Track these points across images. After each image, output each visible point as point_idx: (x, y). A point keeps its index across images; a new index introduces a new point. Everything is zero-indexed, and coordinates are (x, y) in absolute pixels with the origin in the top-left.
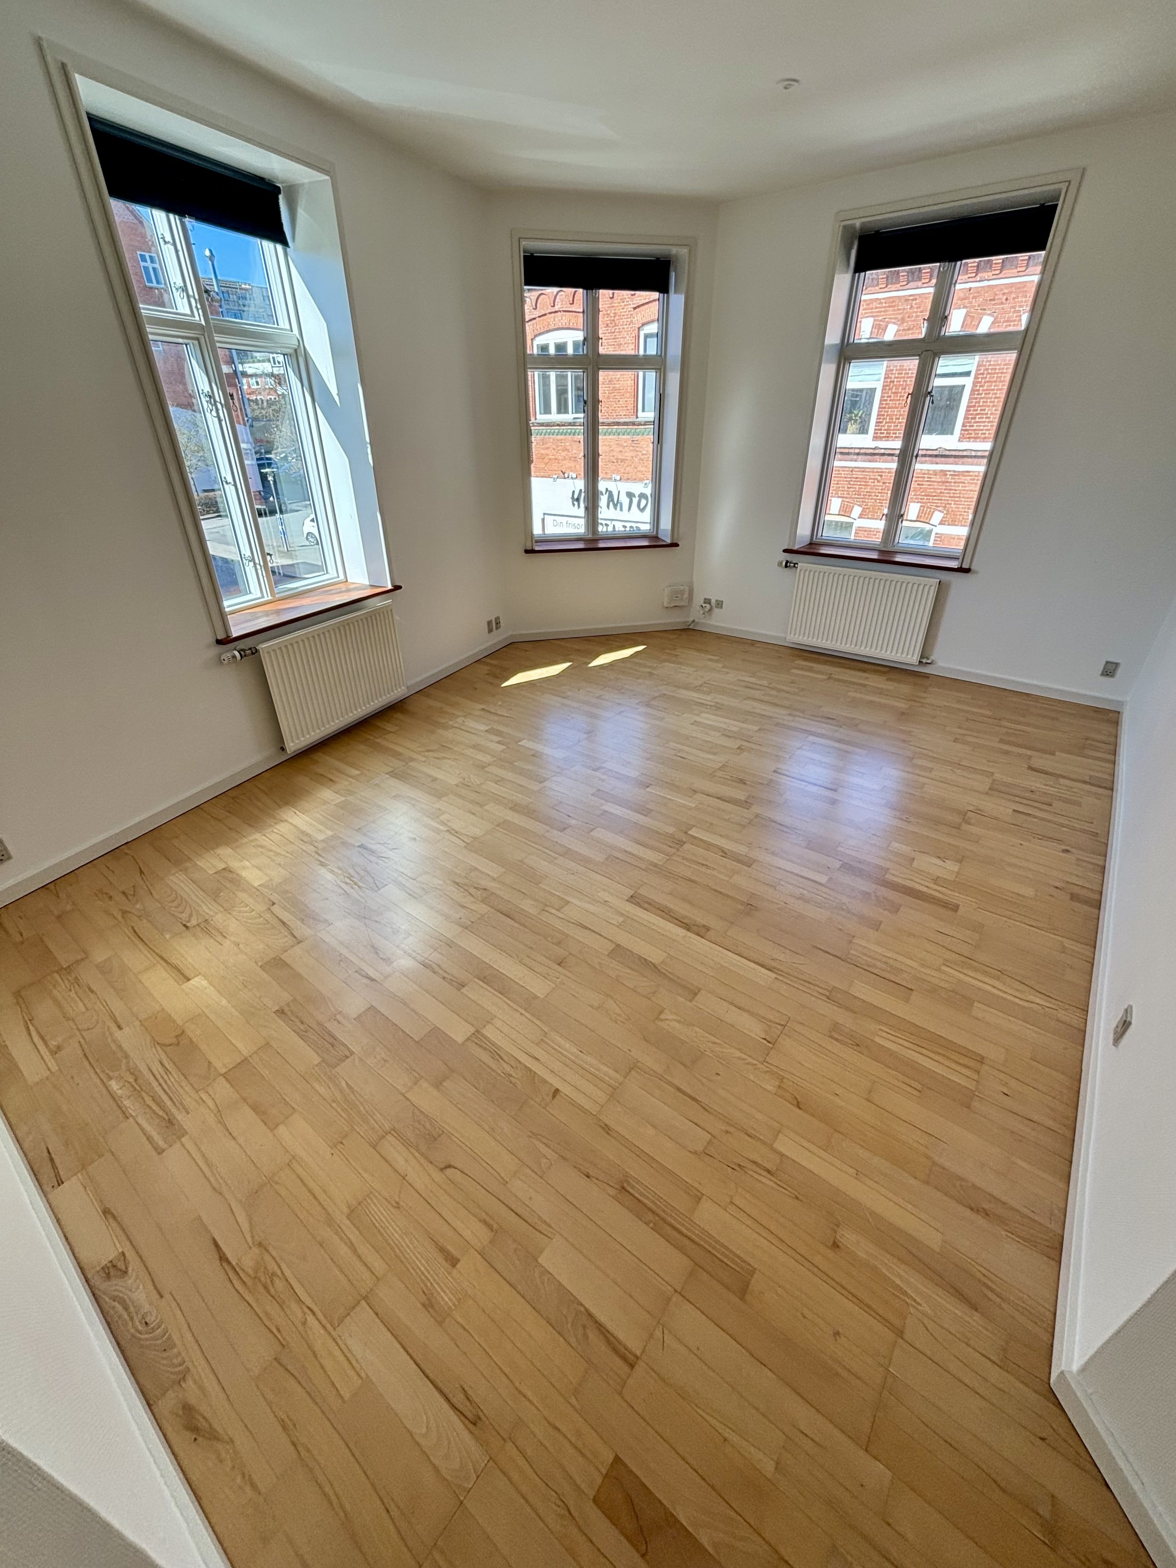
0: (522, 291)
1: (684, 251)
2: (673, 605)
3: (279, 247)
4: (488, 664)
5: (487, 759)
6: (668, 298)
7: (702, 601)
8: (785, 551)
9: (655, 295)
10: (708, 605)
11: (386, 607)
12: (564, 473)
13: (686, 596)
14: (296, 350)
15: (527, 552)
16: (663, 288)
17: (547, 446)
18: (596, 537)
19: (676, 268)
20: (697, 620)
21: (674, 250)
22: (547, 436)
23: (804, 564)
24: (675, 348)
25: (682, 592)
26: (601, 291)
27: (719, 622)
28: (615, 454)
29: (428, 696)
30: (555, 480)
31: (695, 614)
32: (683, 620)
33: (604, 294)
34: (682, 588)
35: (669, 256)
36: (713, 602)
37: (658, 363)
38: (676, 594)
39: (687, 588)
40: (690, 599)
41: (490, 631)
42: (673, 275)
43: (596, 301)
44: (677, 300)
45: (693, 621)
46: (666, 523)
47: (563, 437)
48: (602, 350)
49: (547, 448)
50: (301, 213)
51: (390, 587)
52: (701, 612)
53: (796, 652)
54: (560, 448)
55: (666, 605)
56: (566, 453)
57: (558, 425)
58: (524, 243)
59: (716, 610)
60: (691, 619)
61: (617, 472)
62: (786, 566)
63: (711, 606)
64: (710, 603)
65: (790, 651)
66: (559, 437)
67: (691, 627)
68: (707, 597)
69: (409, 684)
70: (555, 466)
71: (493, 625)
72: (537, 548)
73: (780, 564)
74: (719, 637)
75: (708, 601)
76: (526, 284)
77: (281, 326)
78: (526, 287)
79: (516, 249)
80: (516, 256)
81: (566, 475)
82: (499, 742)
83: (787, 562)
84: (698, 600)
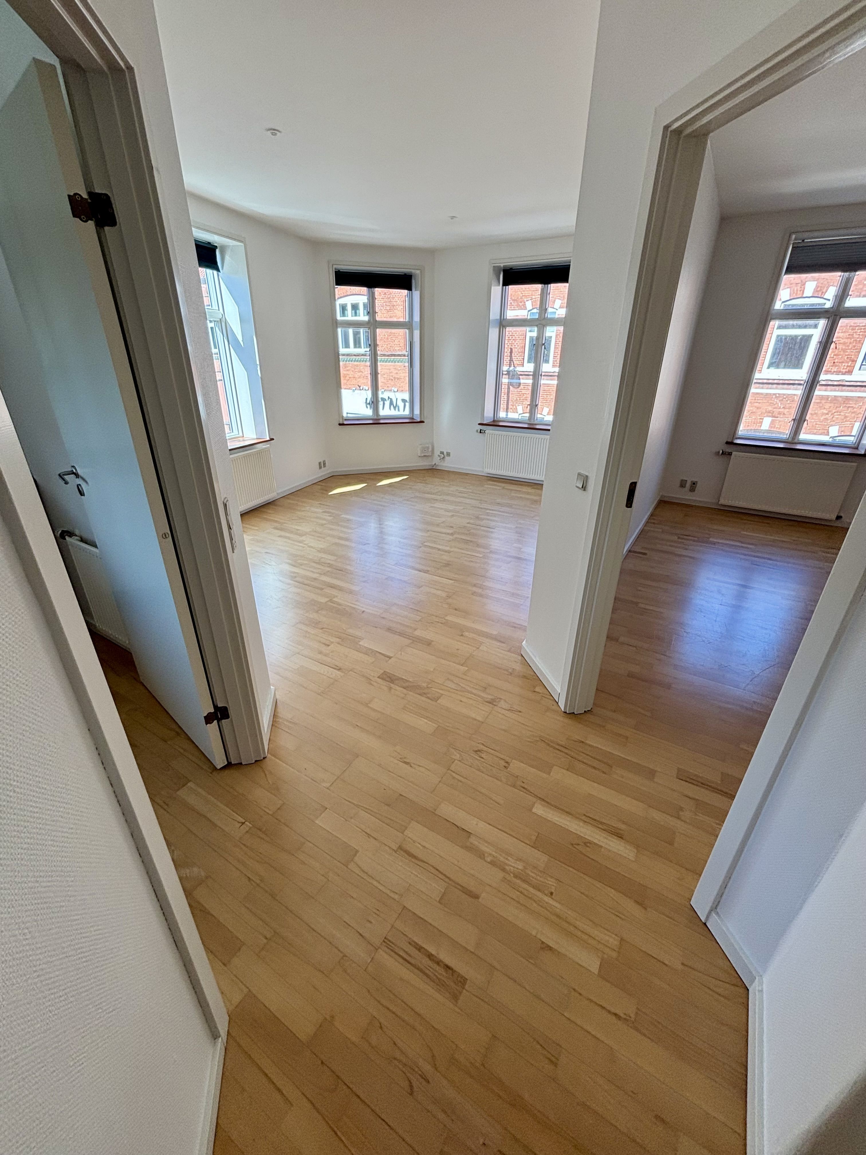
0: (334, 288)
1: (418, 272)
2: (423, 455)
3: (215, 272)
4: (319, 485)
5: (324, 522)
6: (412, 293)
7: (439, 452)
8: (479, 424)
9: (406, 291)
10: (442, 455)
11: (266, 448)
12: (360, 387)
13: (430, 450)
14: (220, 319)
15: (340, 424)
16: (409, 288)
17: (347, 369)
18: (379, 417)
19: (415, 280)
20: (437, 464)
21: (413, 271)
22: (347, 362)
23: (489, 430)
24: (417, 318)
25: (428, 448)
26: (376, 289)
27: (448, 464)
28: (393, 374)
29: (288, 499)
30: (354, 391)
31: (436, 460)
32: (430, 464)
33: (378, 291)
34: (427, 445)
35: (412, 273)
36: (445, 453)
37: (408, 325)
38: (425, 449)
39: (430, 446)
40: (433, 451)
41: (320, 468)
42: (413, 281)
43: (373, 294)
44: (416, 294)
45: (435, 464)
46: (417, 411)
47: (358, 363)
48: (378, 319)
49: (348, 370)
50: (227, 258)
51: (268, 439)
52: (439, 458)
53: (489, 478)
54: (356, 370)
55: (419, 455)
56: (361, 373)
57: (355, 355)
58: (335, 266)
59: (447, 458)
60: (434, 463)
61: (395, 385)
62: (480, 432)
63: (444, 455)
64: (443, 454)
65: (486, 478)
66: (356, 363)
67: (434, 467)
68: (442, 451)
69: (278, 492)
70: (354, 382)
71: (322, 465)
72: (345, 423)
73: (477, 431)
74: (449, 472)
75: (442, 453)
76: (337, 285)
77: (214, 308)
78: (336, 286)
79: (331, 269)
80: (331, 272)
81: (361, 388)
82: (329, 516)
83: (481, 430)
84: (437, 453)
